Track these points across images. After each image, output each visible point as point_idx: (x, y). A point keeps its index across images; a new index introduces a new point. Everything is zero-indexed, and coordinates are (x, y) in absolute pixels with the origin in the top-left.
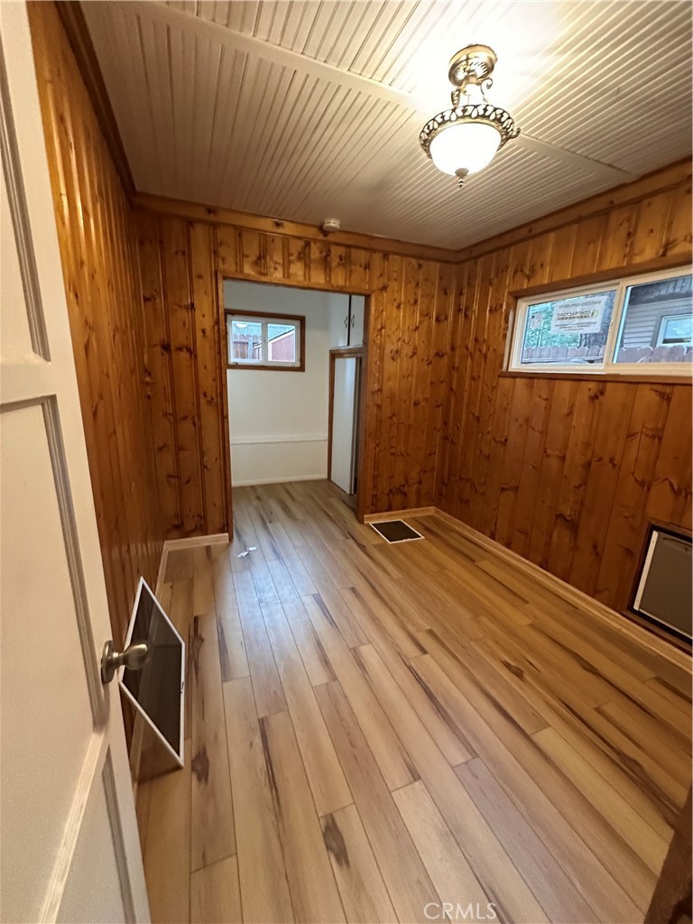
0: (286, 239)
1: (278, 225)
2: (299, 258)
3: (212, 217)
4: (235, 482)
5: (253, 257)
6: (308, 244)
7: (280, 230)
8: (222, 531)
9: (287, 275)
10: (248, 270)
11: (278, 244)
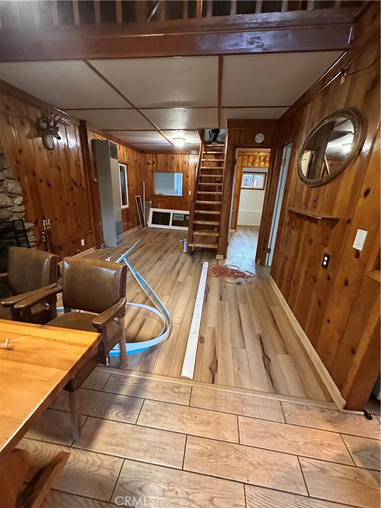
0: (260, 157)
1: (258, 153)
2: (263, 161)
3: (243, 154)
4: (238, 224)
5: (251, 162)
6: (266, 157)
7: (259, 155)
8: (234, 229)
9: (259, 165)
10: (250, 165)
11: (258, 159)
